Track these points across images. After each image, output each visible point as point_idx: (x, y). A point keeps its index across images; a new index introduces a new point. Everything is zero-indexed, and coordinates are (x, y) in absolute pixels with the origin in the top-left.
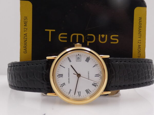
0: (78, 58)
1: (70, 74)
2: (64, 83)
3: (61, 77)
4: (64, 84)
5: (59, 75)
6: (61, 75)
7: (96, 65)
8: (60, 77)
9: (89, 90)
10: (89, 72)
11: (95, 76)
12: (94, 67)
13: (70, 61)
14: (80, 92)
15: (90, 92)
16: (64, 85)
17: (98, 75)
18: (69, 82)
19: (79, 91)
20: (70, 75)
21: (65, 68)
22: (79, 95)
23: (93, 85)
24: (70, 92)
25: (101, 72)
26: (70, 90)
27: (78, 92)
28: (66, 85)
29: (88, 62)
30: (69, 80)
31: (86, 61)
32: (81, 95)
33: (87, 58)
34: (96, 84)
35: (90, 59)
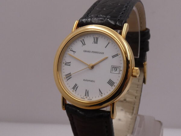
0: (116, 69)
2: (85, 44)
3: (94, 41)
4: (84, 44)
5: (97, 39)
6: (96, 41)
7: (102, 94)
8: (94, 40)
9: (70, 78)
10: (94, 81)
11: (86, 90)
12: (100, 90)
13: (113, 57)
14: (70, 65)
15: (67, 80)
17: (87, 95)
18: (86, 51)
19: (71, 64)
20: (95, 54)
21: (106, 47)
22: (65, 63)
23: (76, 85)
24: (72, 51)
25: (91, 99)
26: (75, 52)
27: (70, 63)
28: (82, 46)
29: (108, 83)
30: (88, 52)
31: (110, 80)
32: (66, 65)
33: (114, 83)
34: (75, 90)
35: (112, 86)
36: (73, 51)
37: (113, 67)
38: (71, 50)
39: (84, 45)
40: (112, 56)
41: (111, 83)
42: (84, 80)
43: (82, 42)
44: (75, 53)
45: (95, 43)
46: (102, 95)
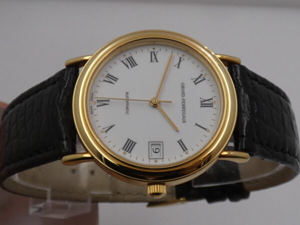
0: (157, 151)
1: (181, 109)
2: (196, 84)
3: (205, 101)
4: (196, 82)
5: (211, 105)
6: (205, 104)
7: (106, 132)
8: (208, 100)
9: (127, 66)
10: (127, 113)
12: (111, 127)
13: (180, 142)
14: (151, 61)
15: (123, 62)
16: (197, 79)
17: (99, 104)
18: (183, 87)
19: (155, 63)
20: (181, 105)
21: (196, 124)
22: (154, 52)
23: (116, 79)
24: (180, 61)
25: (92, 113)
26: (178, 67)
27: (157, 61)
28: (192, 79)
29: (129, 140)
30: (183, 93)
31: (135, 143)
32: (150, 53)
33: (130, 152)
34: (106, 79)
35: (123, 149)
36: (179, 64)
37: (160, 144)
38: (181, 58)
39: (194, 82)
40: (181, 140)
41: (129, 146)
42: (127, 93)
43: (199, 77)
44: (176, 68)
45: (201, 102)
46: (104, 133)
